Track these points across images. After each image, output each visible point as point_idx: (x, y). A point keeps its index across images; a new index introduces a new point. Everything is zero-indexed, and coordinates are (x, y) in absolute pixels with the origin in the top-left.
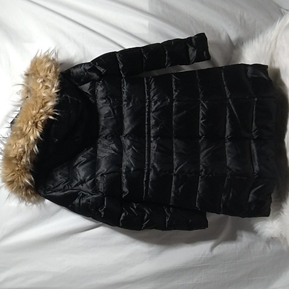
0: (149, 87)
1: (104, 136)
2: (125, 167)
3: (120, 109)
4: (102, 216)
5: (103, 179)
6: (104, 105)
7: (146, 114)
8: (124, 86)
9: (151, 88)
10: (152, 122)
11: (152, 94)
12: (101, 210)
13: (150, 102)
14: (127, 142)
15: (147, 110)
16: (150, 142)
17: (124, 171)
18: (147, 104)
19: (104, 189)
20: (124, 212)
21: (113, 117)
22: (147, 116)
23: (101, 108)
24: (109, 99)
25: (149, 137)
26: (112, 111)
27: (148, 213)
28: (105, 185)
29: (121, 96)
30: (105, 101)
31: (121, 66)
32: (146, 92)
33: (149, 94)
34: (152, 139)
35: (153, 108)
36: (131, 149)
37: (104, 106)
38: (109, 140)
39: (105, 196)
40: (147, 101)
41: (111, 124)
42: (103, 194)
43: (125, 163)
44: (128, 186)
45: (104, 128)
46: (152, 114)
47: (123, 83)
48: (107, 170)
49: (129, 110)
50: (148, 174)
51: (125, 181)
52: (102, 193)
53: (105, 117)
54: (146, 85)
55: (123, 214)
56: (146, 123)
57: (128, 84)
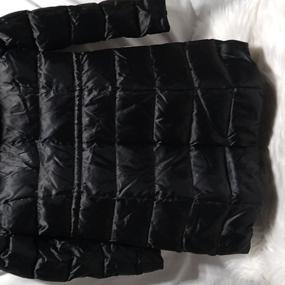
0: (80, 68)
1: (11, 140)
2: (43, 189)
3: (35, 101)
4: (6, 266)
5: (8, 208)
6: (10, 93)
7: (76, 108)
8: (41, 65)
9: (83, 70)
10: (85, 120)
11: (84, 79)
12: (3, 256)
13: (81, 91)
14: (46, 151)
15: (77, 102)
16: (81, 150)
17: (41, 194)
18: (77, 93)
19: (9, 223)
20: (41, 257)
21: (25, 112)
22: (76, 112)
23: (5, 98)
24: (17, 85)
25: (80, 142)
26: (22, 103)
27: (79, 255)
28: (10, 218)
29: (37, 80)
30: (10, 87)
31: (36, 34)
32: (75, 75)
33: (80, 79)
34: (85, 146)
35: (87, 100)
36: (52, 161)
37: (9, 95)
38: (18, 148)
39: (11, 235)
40: (78, 88)
41: (20, 123)
42: (7, 232)
43: (43, 183)
44: (48, 218)
45: (9, 130)
46: (84, 109)
47: (40, 60)
48: (15, 194)
49: (50, 103)
50: (79, 199)
51: (42, 211)
52: (5, 230)
53: (12, 113)
54: (75, 64)
55: (40, 261)
56: (76, 122)
57: (48, 63)
